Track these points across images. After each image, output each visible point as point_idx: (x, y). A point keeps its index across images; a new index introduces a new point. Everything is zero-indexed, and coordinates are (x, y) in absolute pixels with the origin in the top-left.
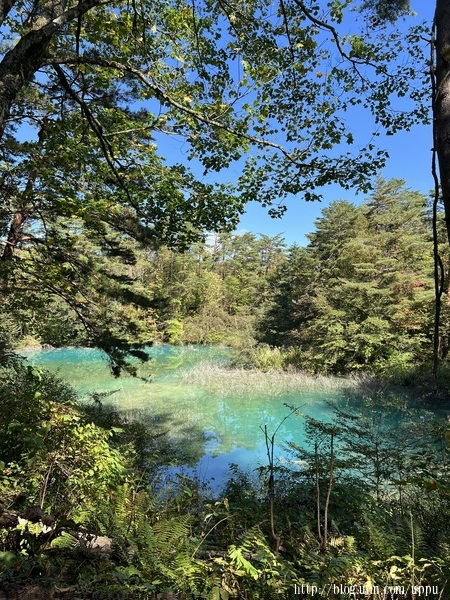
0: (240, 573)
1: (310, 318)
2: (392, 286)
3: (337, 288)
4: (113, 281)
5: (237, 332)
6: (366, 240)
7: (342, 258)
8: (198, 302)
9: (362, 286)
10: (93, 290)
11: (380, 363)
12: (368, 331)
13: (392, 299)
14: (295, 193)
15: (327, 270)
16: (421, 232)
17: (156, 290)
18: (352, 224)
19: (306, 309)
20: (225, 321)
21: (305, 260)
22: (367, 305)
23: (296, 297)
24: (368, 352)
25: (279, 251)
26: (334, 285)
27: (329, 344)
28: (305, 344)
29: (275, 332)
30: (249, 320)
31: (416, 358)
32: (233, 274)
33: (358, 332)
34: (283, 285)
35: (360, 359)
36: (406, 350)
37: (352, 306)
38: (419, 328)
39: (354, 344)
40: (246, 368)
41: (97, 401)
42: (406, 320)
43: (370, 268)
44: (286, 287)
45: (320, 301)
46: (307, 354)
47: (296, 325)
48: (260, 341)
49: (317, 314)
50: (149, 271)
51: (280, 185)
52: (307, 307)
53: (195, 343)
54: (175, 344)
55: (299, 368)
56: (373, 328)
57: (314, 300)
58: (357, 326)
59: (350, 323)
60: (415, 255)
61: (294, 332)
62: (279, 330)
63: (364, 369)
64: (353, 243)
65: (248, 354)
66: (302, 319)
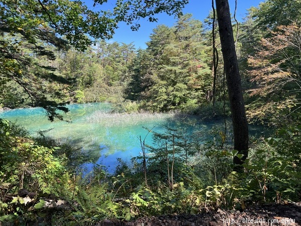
0: (139, 205)
1: (150, 86)
2: (187, 68)
3: (162, 70)
4: (43, 69)
5: (114, 95)
6: (175, 45)
7: (164, 55)
8: (91, 80)
9: (174, 68)
10: (33, 75)
11: (183, 105)
12: (177, 90)
13: (188, 74)
14: (144, 17)
15: (157, 61)
16: (200, 41)
17: (67, 75)
18: (168, 37)
19: (148, 82)
20: (106, 90)
21: (146, 56)
22: (176, 78)
23: (143, 75)
24: (177, 100)
25: (132, 52)
26: (161, 68)
27: (159, 98)
28: (148, 98)
29: (133, 94)
30: (120, 89)
31: (199, 101)
32: (109, 65)
33: (173, 91)
34: (136, 70)
35: (174, 104)
36: (194, 98)
37: (169, 79)
38: (200, 87)
39: (171, 97)
40: (119, 112)
41: (42, 135)
42: (194, 84)
43: (177, 59)
44: (137, 71)
45: (154, 77)
46: (149, 103)
47: (143, 90)
48: (126, 99)
49: (153, 83)
50: (62, 65)
51: (136, 13)
52: (148, 80)
53: (91, 102)
54: (80, 103)
55: (146, 110)
56: (179, 89)
57: (152, 76)
58: (172, 88)
59: (169, 87)
60: (197, 52)
61: (142, 93)
62: (134, 92)
63: (176, 108)
64: (168, 47)
65: (120, 105)
66: (146, 87)
